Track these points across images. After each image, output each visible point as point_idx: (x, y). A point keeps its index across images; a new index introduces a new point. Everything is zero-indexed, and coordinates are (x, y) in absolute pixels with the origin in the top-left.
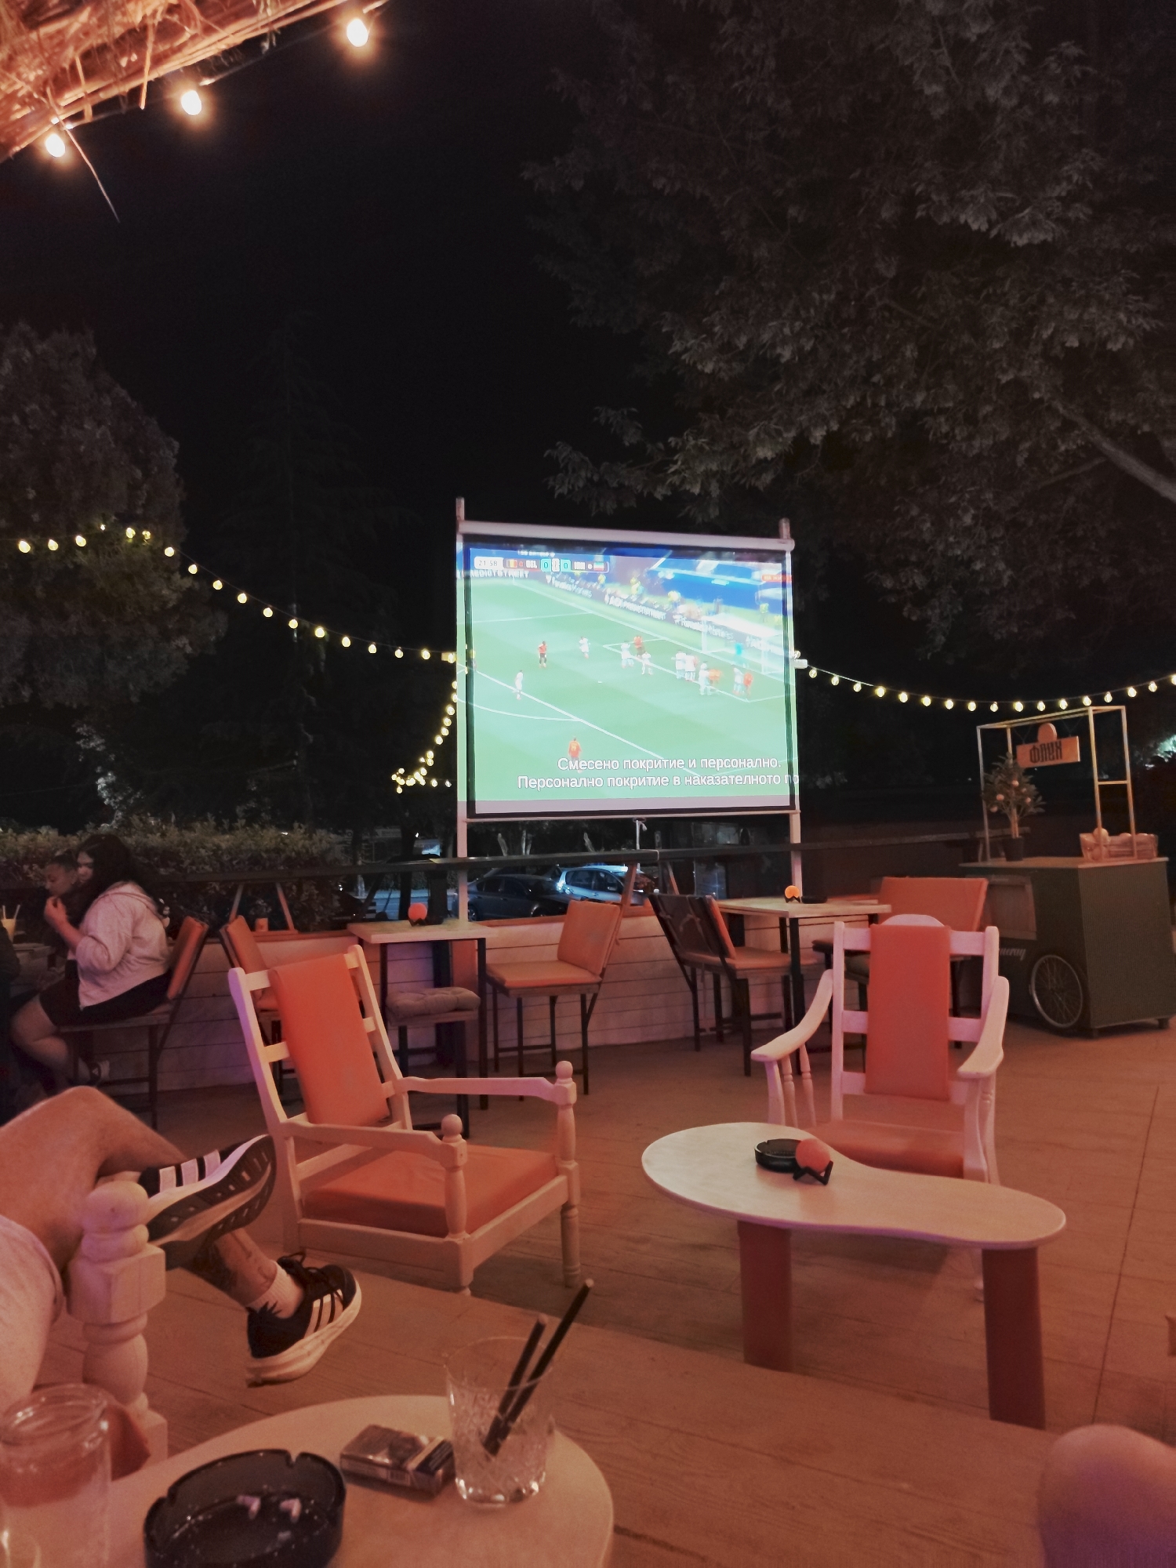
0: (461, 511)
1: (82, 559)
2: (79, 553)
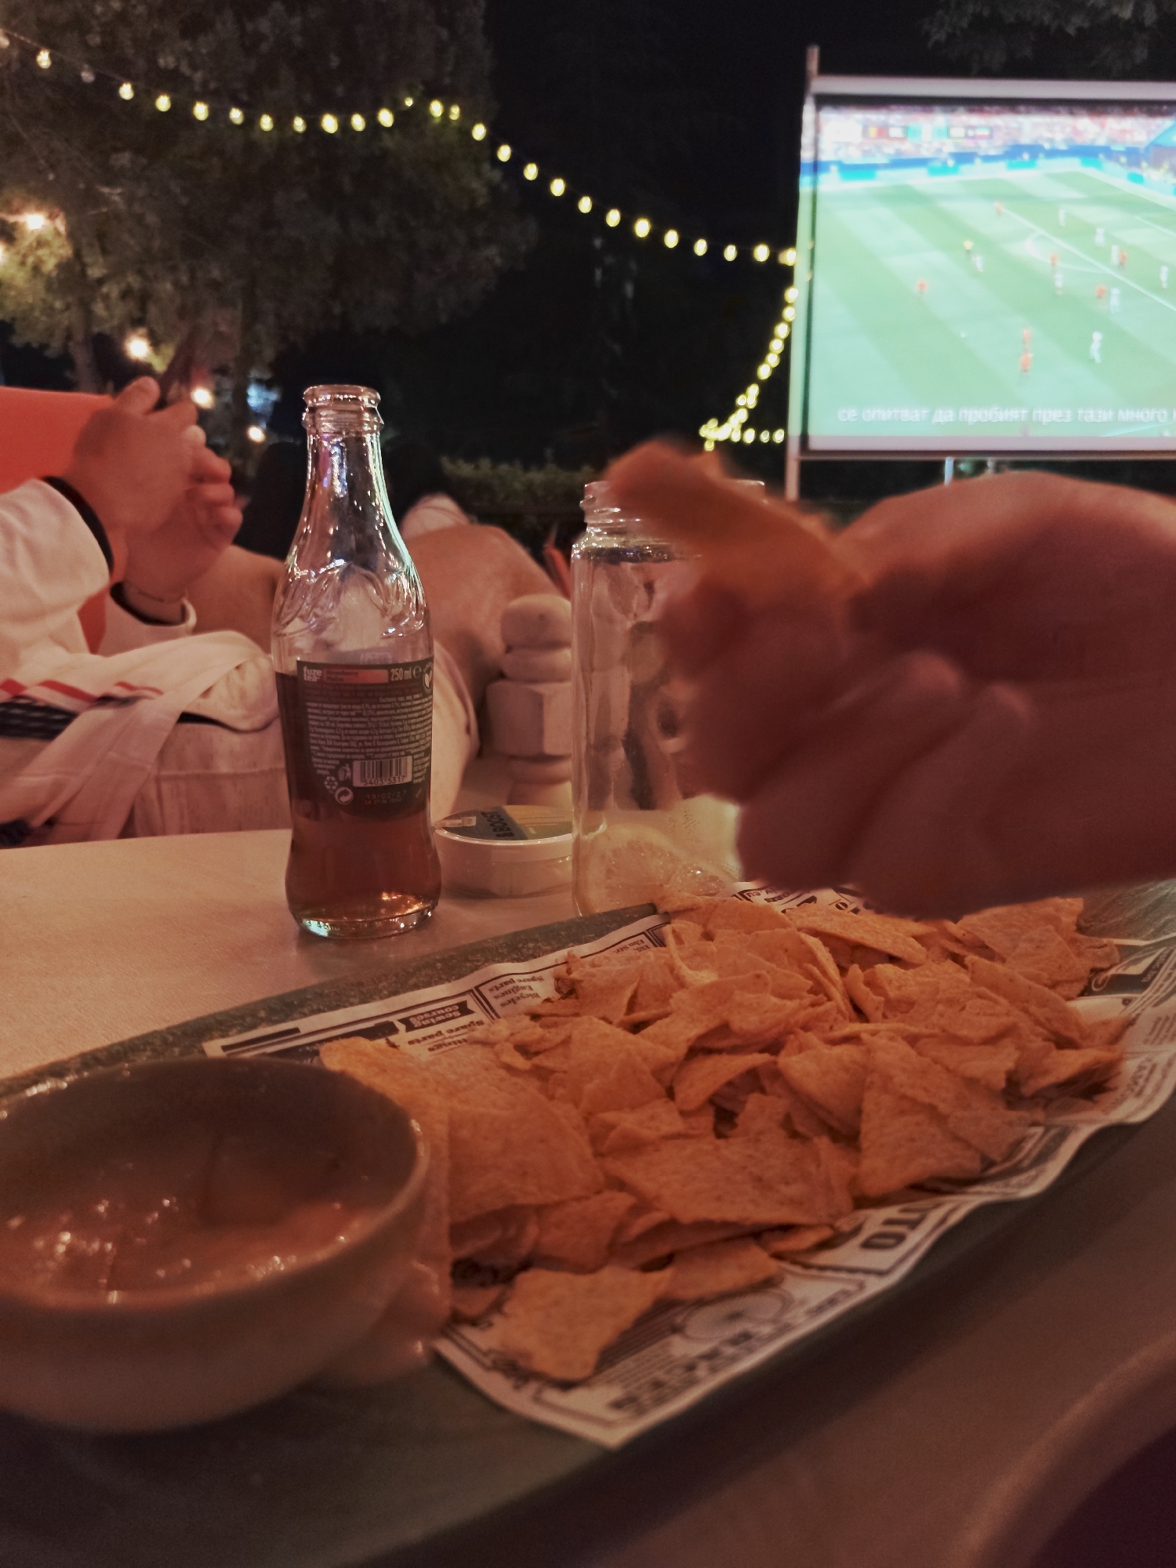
0: (813, 64)
1: (388, 142)
2: (385, 136)
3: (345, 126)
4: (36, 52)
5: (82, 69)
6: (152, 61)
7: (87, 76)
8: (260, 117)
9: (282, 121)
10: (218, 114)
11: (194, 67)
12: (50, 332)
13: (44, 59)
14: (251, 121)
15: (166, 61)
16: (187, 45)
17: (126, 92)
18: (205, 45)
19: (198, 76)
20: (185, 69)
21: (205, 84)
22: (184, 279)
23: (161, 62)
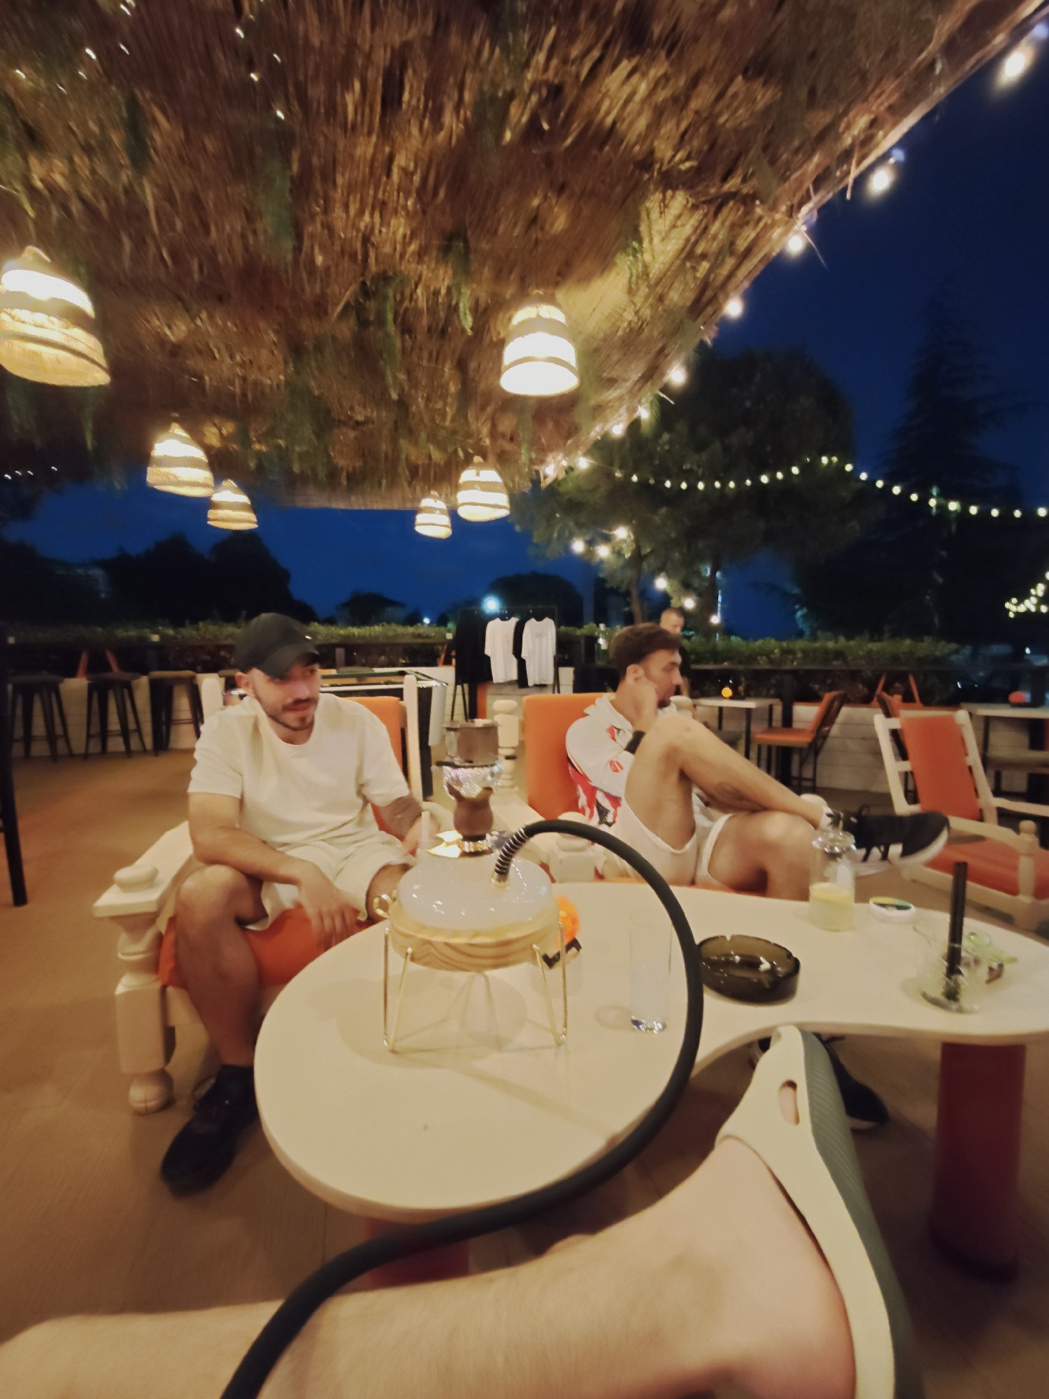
1: (796, 482)
2: (794, 479)
3: (773, 478)
4: (631, 476)
5: (648, 479)
6: (681, 468)
7: (652, 481)
8: (729, 482)
9: (740, 483)
10: (709, 485)
11: (699, 467)
12: (622, 581)
13: (635, 478)
14: (724, 485)
15: (687, 466)
16: (696, 457)
17: (668, 484)
18: (704, 456)
19: (700, 471)
20: (695, 468)
21: (703, 474)
22: (685, 551)
23: (684, 467)
